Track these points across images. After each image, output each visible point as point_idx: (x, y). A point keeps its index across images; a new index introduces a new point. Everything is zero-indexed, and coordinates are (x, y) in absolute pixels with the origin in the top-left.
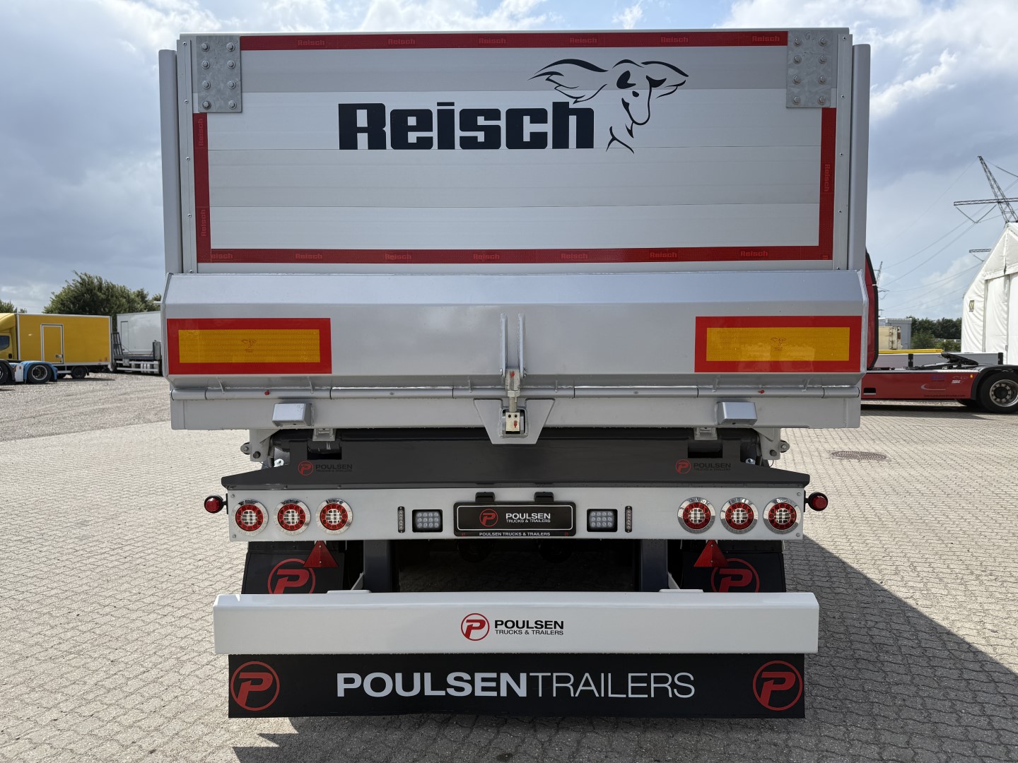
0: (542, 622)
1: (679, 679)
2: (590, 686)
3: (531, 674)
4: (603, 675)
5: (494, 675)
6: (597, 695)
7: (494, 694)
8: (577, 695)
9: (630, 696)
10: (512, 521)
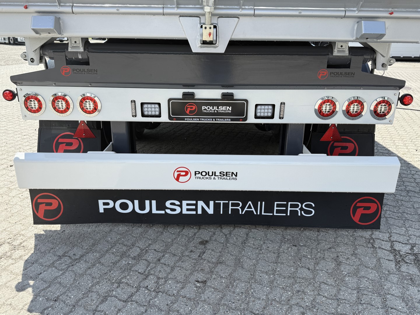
0: (224, 172)
1: (306, 206)
2: (252, 209)
3: (216, 202)
4: (259, 203)
5: (194, 202)
6: (255, 213)
7: (194, 213)
8: (243, 213)
9: (275, 214)
10: (206, 111)
